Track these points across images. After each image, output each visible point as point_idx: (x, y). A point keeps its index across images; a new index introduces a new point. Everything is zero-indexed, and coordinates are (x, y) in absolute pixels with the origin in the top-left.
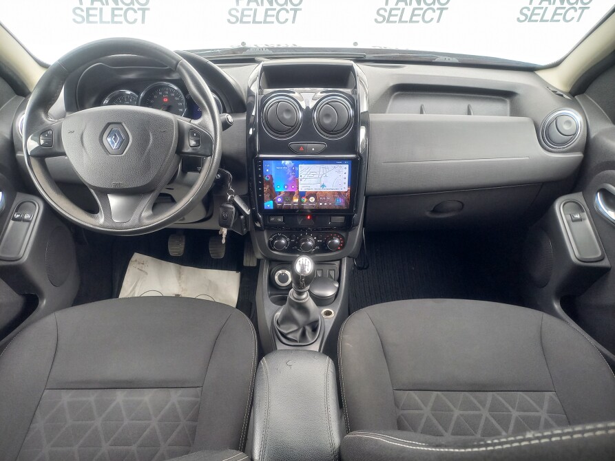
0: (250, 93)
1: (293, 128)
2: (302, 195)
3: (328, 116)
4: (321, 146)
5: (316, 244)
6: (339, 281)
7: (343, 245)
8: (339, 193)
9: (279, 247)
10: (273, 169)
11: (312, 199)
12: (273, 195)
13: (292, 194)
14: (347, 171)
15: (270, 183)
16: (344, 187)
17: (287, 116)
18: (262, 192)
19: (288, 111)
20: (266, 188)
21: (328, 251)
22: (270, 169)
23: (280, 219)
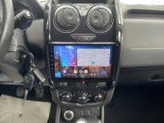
0: (47, 7)
1: (74, 25)
2: (79, 68)
3: (96, 17)
4: (92, 37)
5: (88, 97)
6: (100, 118)
7: (104, 98)
8: (104, 68)
9: (66, 100)
10: (61, 52)
11: (86, 71)
12: (61, 69)
13: (73, 68)
14: (109, 53)
15: (59, 61)
16: (107, 64)
17: (70, 18)
18: (53, 67)
19: (70, 14)
20: (56, 64)
21: (94, 102)
22: (59, 52)
23: (66, 84)
